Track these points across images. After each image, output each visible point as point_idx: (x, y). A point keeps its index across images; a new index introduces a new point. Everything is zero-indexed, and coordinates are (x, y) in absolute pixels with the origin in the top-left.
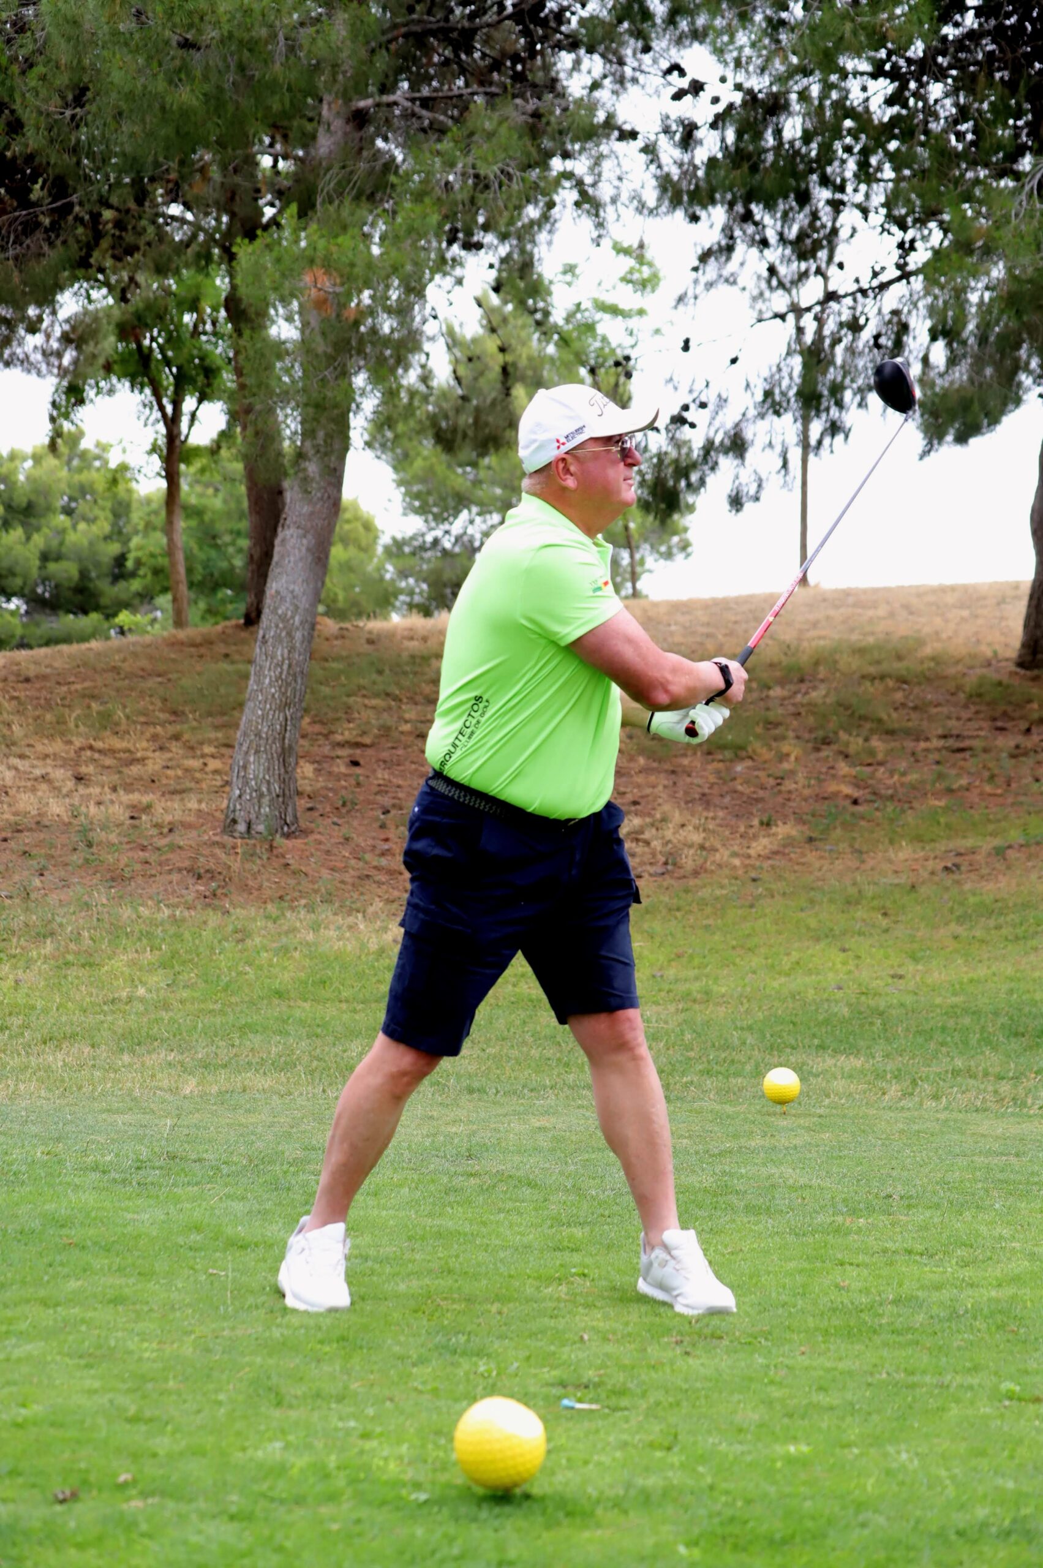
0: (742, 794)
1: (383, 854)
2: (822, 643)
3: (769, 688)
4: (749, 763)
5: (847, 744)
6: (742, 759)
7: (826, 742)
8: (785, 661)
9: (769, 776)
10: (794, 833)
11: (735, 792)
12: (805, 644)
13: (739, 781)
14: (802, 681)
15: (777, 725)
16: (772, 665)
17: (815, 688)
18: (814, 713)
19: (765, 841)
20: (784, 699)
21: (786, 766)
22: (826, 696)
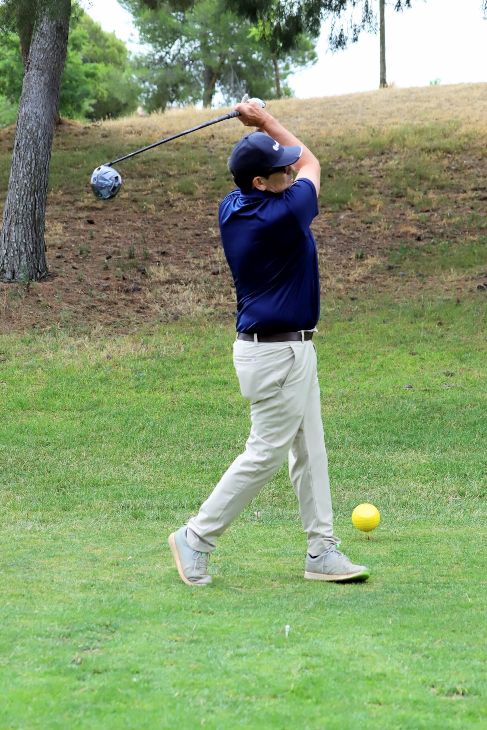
0: (344, 235)
1: (105, 290)
2: (395, 127)
3: (362, 159)
4: (349, 213)
5: (413, 197)
6: (345, 210)
7: (399, 196)
8: (372, 141)
9: (362, 222)
10: (378, 263)
11: (341, 234)
12: (384, 128)
13: (342, 226)
14: (382, 154)
15: (367, 185)
16: (363, 144)
17: (391, 158)
18: (390, 176)
19: (360, 270)
20: (372, 166)
21: (373, 214)
22: (398, 164)
